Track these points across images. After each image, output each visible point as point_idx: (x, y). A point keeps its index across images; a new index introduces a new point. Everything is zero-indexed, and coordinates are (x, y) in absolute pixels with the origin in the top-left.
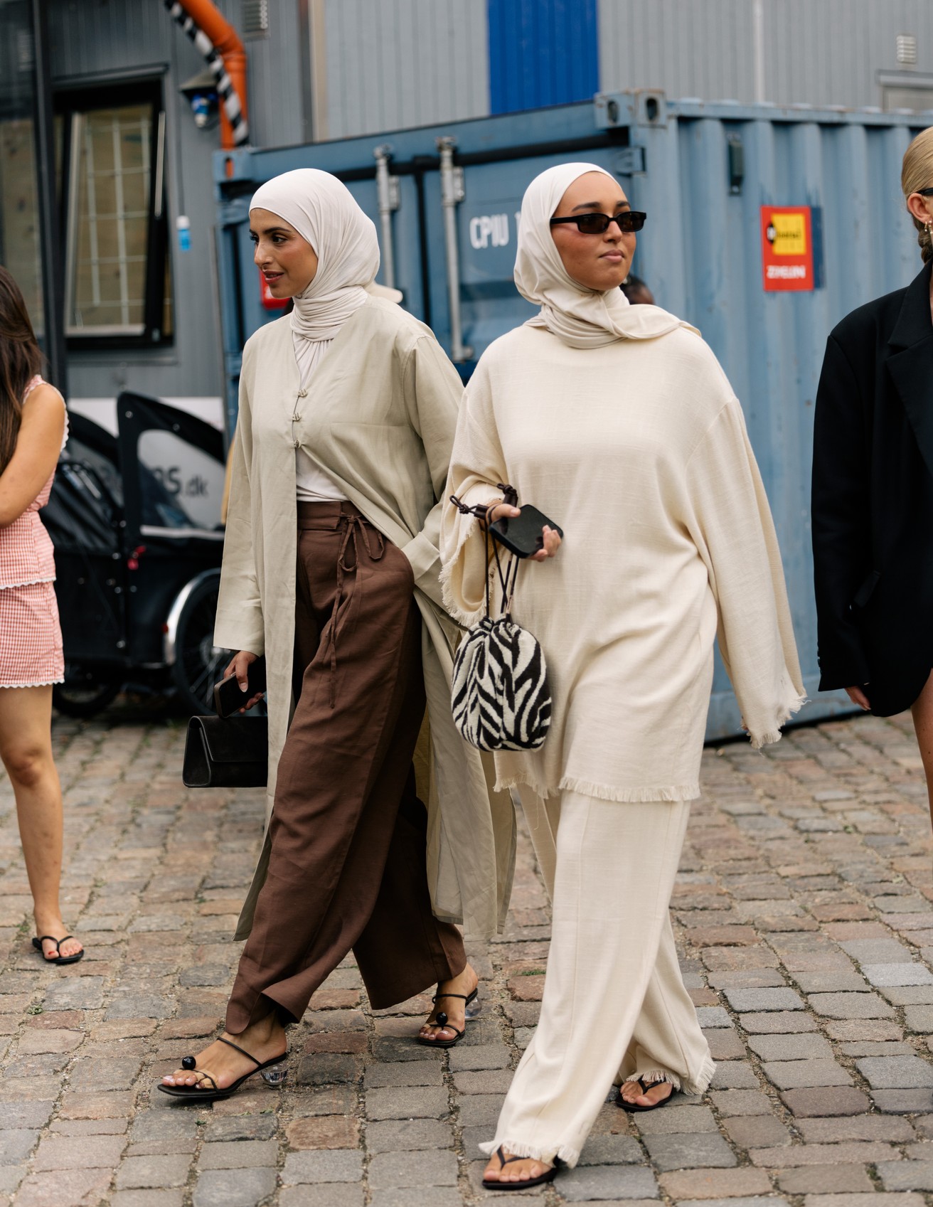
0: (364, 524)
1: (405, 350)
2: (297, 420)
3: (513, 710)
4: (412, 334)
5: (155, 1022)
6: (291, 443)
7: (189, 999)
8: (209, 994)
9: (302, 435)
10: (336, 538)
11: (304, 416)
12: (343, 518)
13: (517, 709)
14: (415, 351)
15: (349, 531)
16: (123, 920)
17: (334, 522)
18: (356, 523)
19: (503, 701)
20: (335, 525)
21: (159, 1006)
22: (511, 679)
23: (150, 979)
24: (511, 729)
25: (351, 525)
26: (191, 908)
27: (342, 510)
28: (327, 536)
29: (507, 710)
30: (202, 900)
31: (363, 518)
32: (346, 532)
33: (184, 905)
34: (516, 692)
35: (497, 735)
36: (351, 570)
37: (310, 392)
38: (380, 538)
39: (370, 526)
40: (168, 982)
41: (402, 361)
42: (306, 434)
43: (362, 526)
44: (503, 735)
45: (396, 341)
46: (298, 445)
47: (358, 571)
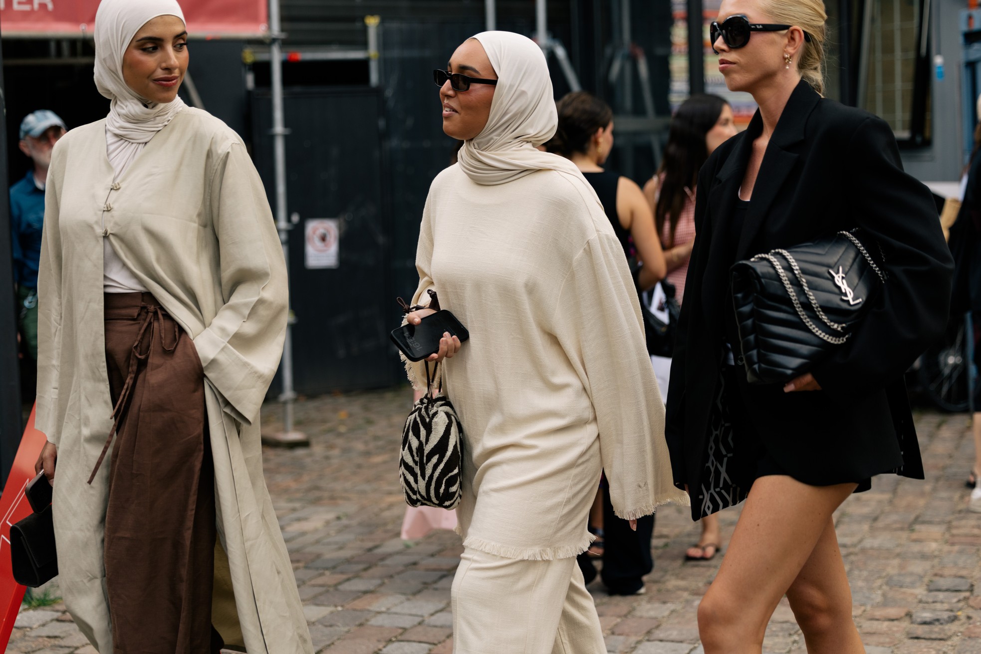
0: (163, 315)
1: (220, 151)
2: (109, 210)
3: (424, 479)
4: (228, 139)
5: (863, 608)
6: (100, 231)
7: (891, 594)
8: (904, 593)
9: (112, 224)
10: (136, 327)
11: (115, 206)
12: (143, 308)
13: (427, 478)
14: (228, 153)
15: (148, 320)
16: (855, 540)
17: (135, 312)
18: (156, 313)
19: (417, 470)
20: (136, 314)
21: (868, 598)
22: (424, 453)
23: (866, 580)
24: (424, 493)
25: (151, 314)
26: (904, 535)
27: (143, 301)
28: (127, 325)
29: (420, 478)
30: (913, 530)
31: (162, 308)
32: (145, 320)
33: (900, 533)
34: (426, 464)
35: (414, 497)
36: (142, 357)
37: (123, 186)
38: (177, 330)
39: (168, 316)
40: (879, 582)
41: (214, 161)
42: (116, 224)
43: (160, 316)
44: (419, 498)
45: (213, 142)
46: (106, 233)
47: (150, 360)
